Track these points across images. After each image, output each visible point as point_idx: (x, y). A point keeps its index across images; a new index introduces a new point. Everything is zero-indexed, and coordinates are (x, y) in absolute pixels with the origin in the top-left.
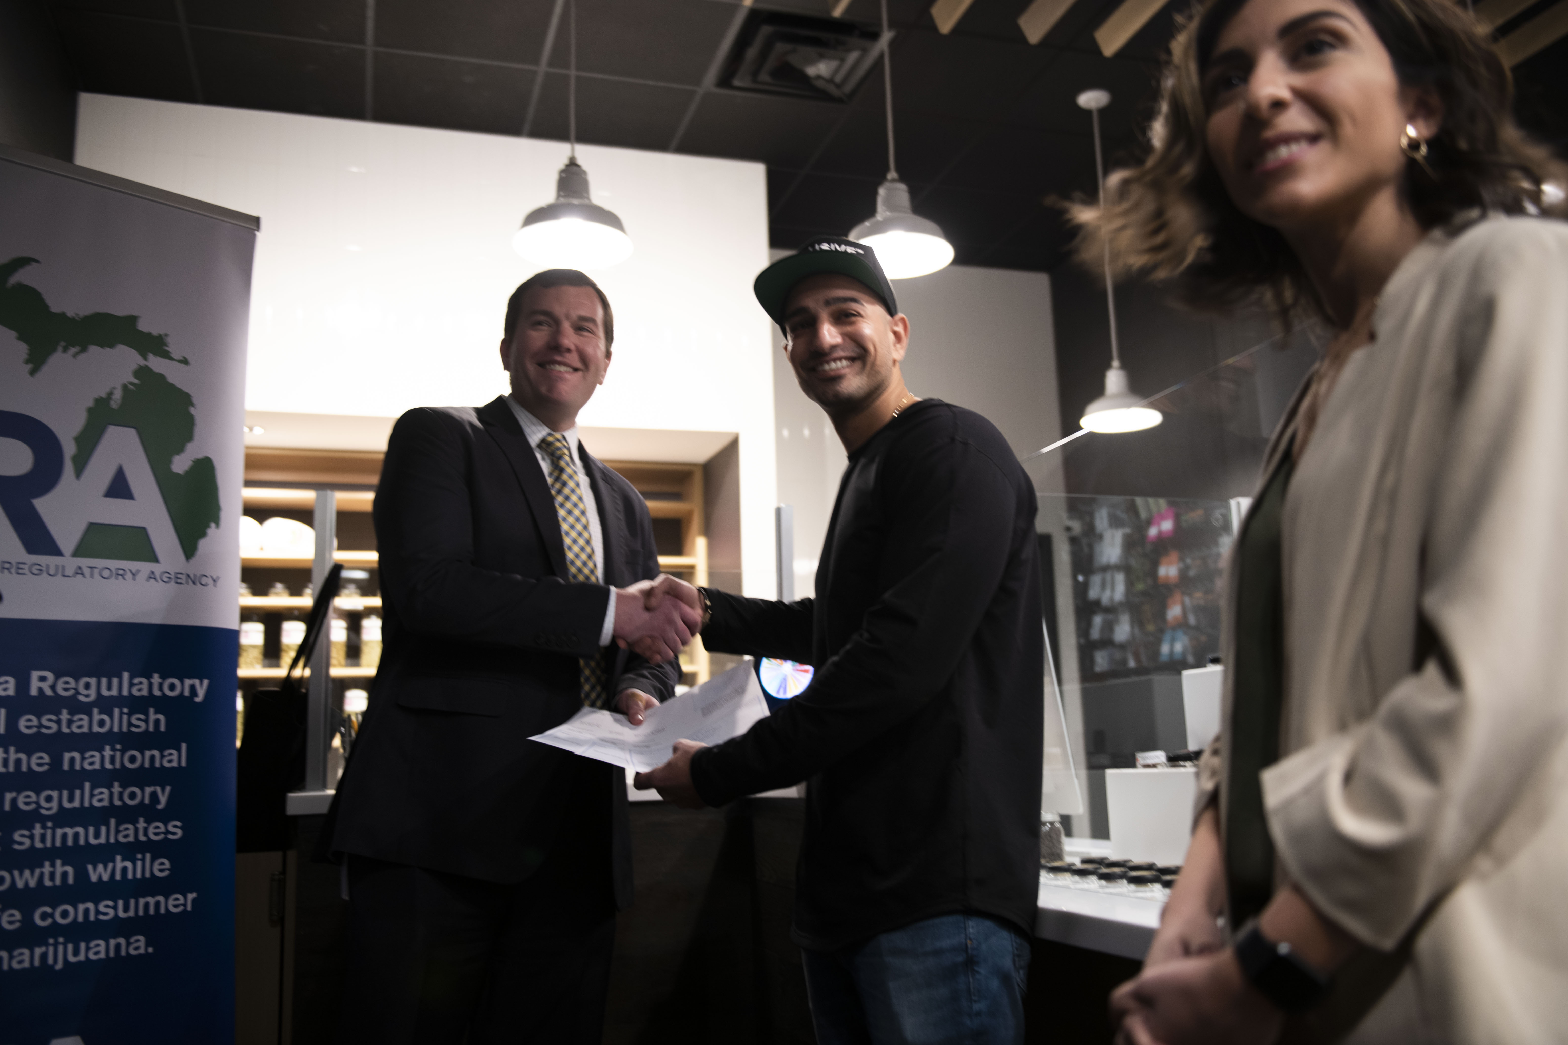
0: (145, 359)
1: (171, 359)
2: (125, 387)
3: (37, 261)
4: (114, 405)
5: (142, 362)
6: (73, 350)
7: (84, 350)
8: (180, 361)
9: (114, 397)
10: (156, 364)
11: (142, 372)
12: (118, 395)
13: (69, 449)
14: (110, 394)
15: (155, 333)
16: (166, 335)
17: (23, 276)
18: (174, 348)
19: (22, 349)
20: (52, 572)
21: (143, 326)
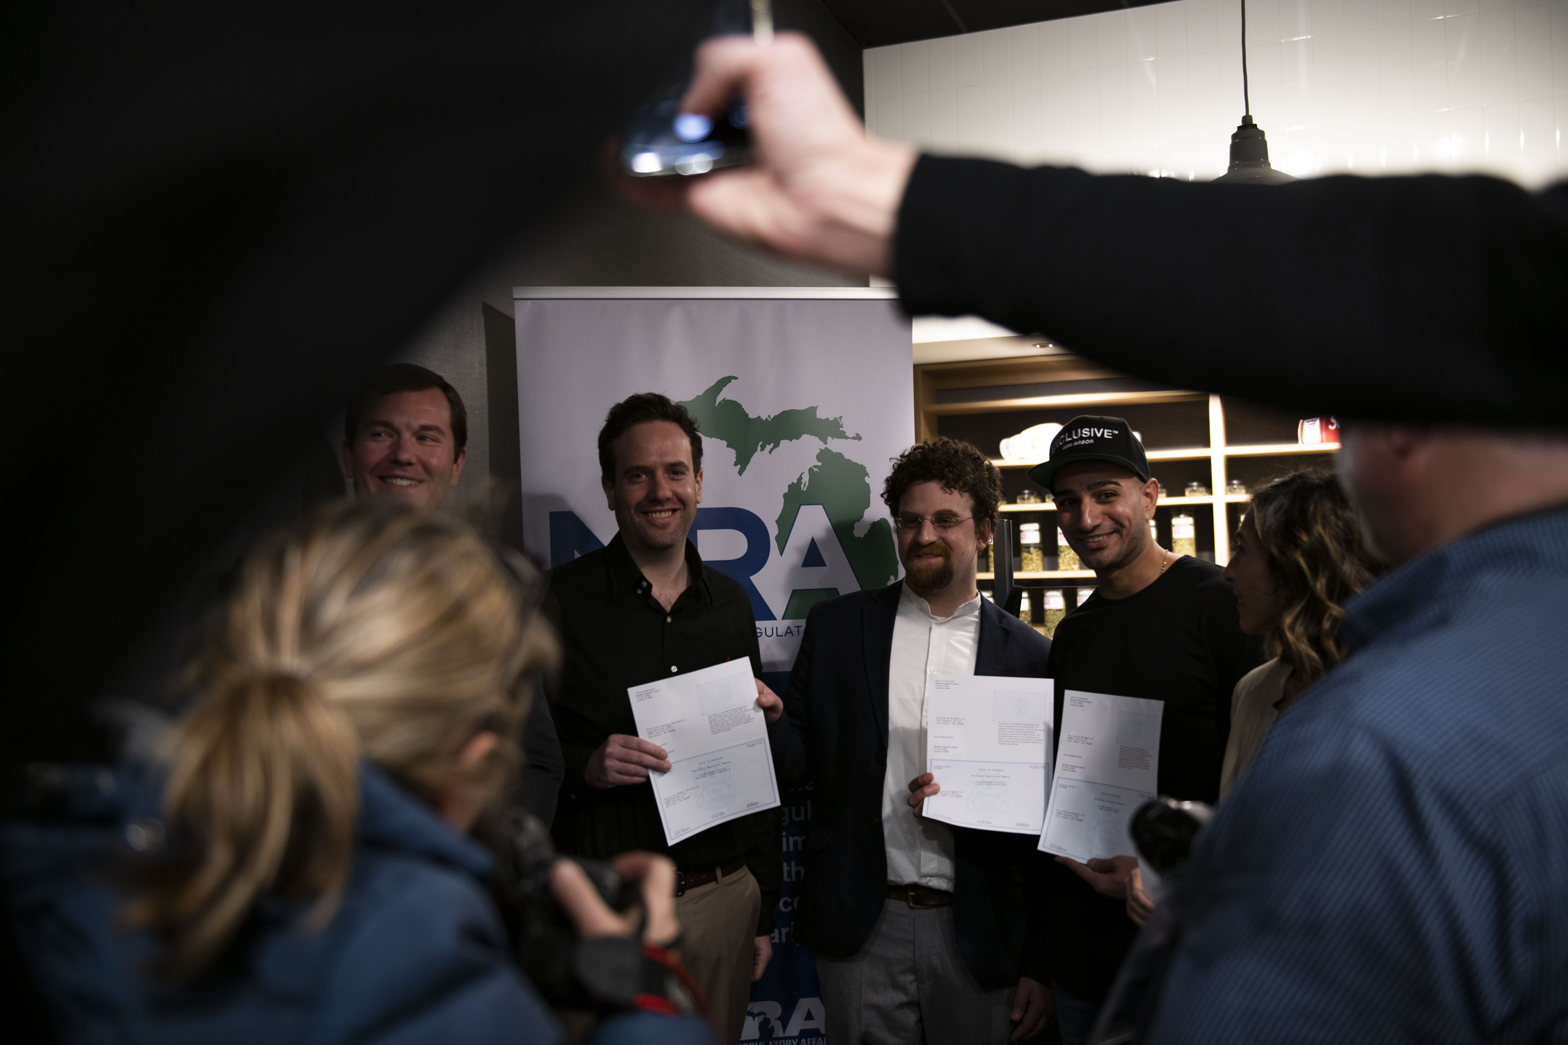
0: (826, 443)
1: (847, 438)
2: (811, 470)
3: (736, 378)
4: (804, 488)
5: (823, 446)
6: (768, 447)
7: (777, 445)
8: (854, 438)
9: (803, 481)
10: (835, 445)
11: (824, 455)
12: (806, 478)
13: (773, 531)
14: (800, 479)
15: (831, 419)
16: (841, 417)
17: (727, 394)
18: (849, 429)
19: (732, 453)
20: (769, 633)
21: (821, 415)
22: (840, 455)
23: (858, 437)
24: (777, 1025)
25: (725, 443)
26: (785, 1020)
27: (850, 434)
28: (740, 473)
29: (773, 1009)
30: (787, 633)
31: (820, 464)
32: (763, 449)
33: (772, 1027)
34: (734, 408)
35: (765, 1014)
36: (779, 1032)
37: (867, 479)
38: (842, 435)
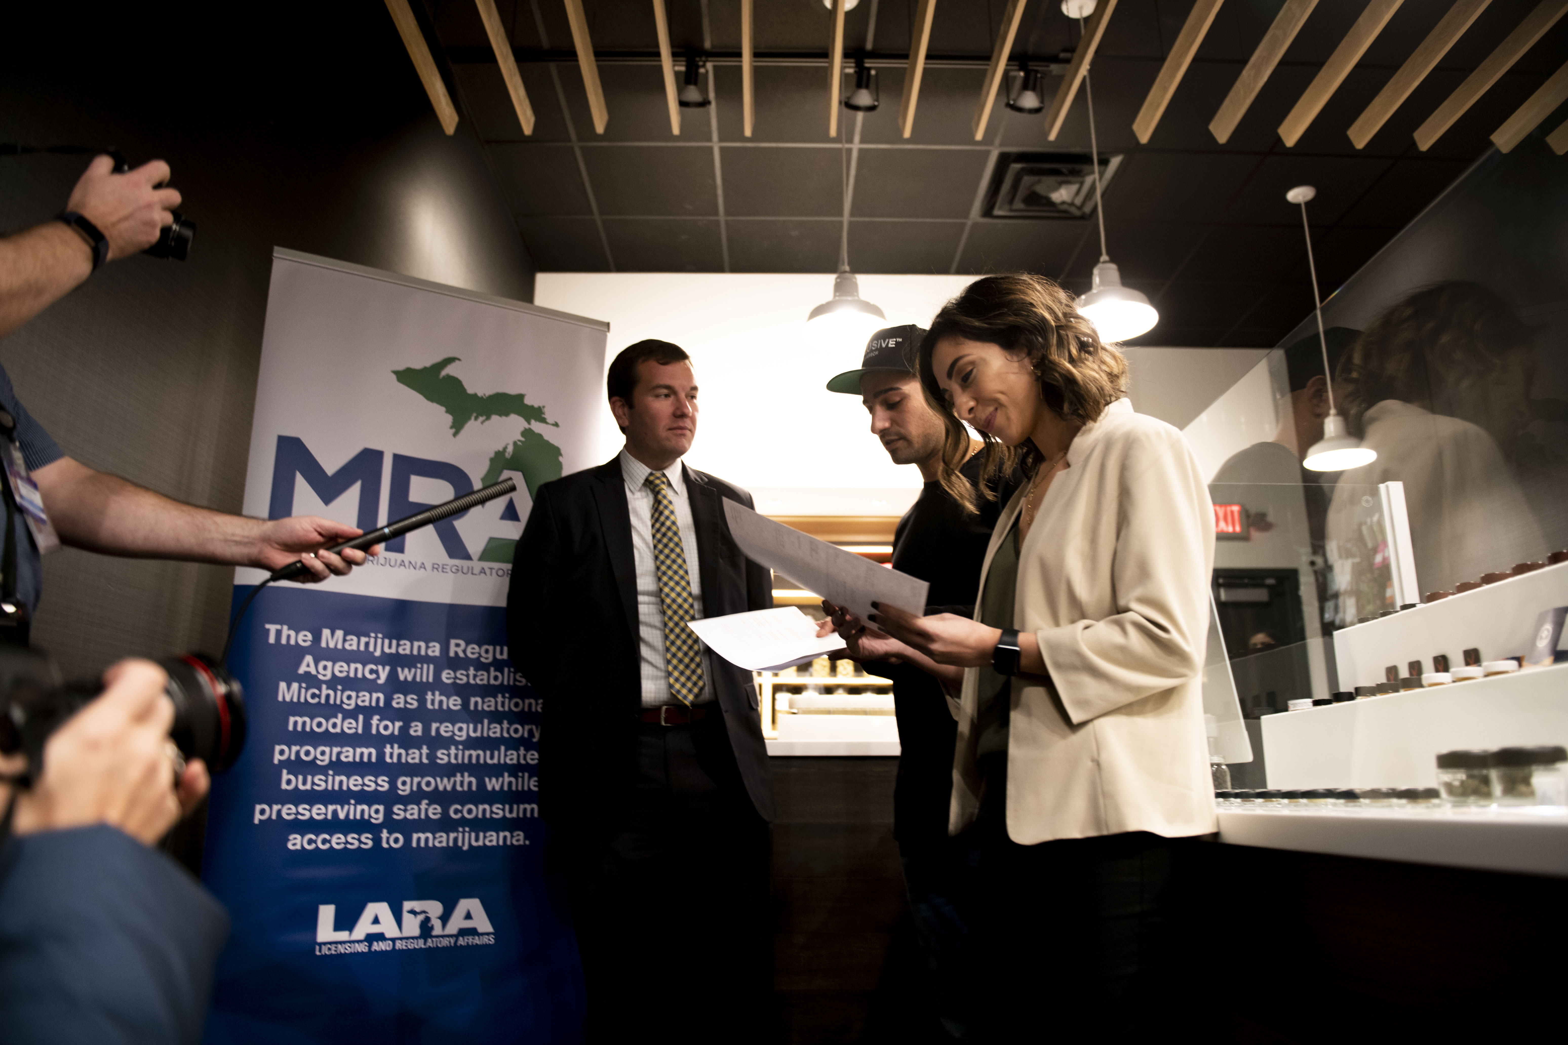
0: (529, 423)
1: (547, 423)
2: (515, 443)
3: (459, 360)
4: (508, 457)
5: (527, 426)
6: (481, 419)
7: (488, 418)
8: (553, 425)
9: (508, 450)
10: (537, 427)
11: (527, 433)
12: (510, 449)
14: (505, 448)
15: (536, 406)
16: (544, 407)
17: (450, 370)
18: (549, 416)
19: (449, 419)
20: (465, 571)
21: (528, 401)
22: (540, 436)
23: (556, 425)
24: (437, 924)
25: (443, 409)
26: (445, 918)
27: (549, 420)
28: (455, 435)
29: (434, 908)
30: (481, 572)
31: (523, 439)
32: (476, 419)
33: (432, 926)
34: (455, 383)
35: (427, 913)
36: (438, 930)
37: (561, 459)
38: (544, 421)
